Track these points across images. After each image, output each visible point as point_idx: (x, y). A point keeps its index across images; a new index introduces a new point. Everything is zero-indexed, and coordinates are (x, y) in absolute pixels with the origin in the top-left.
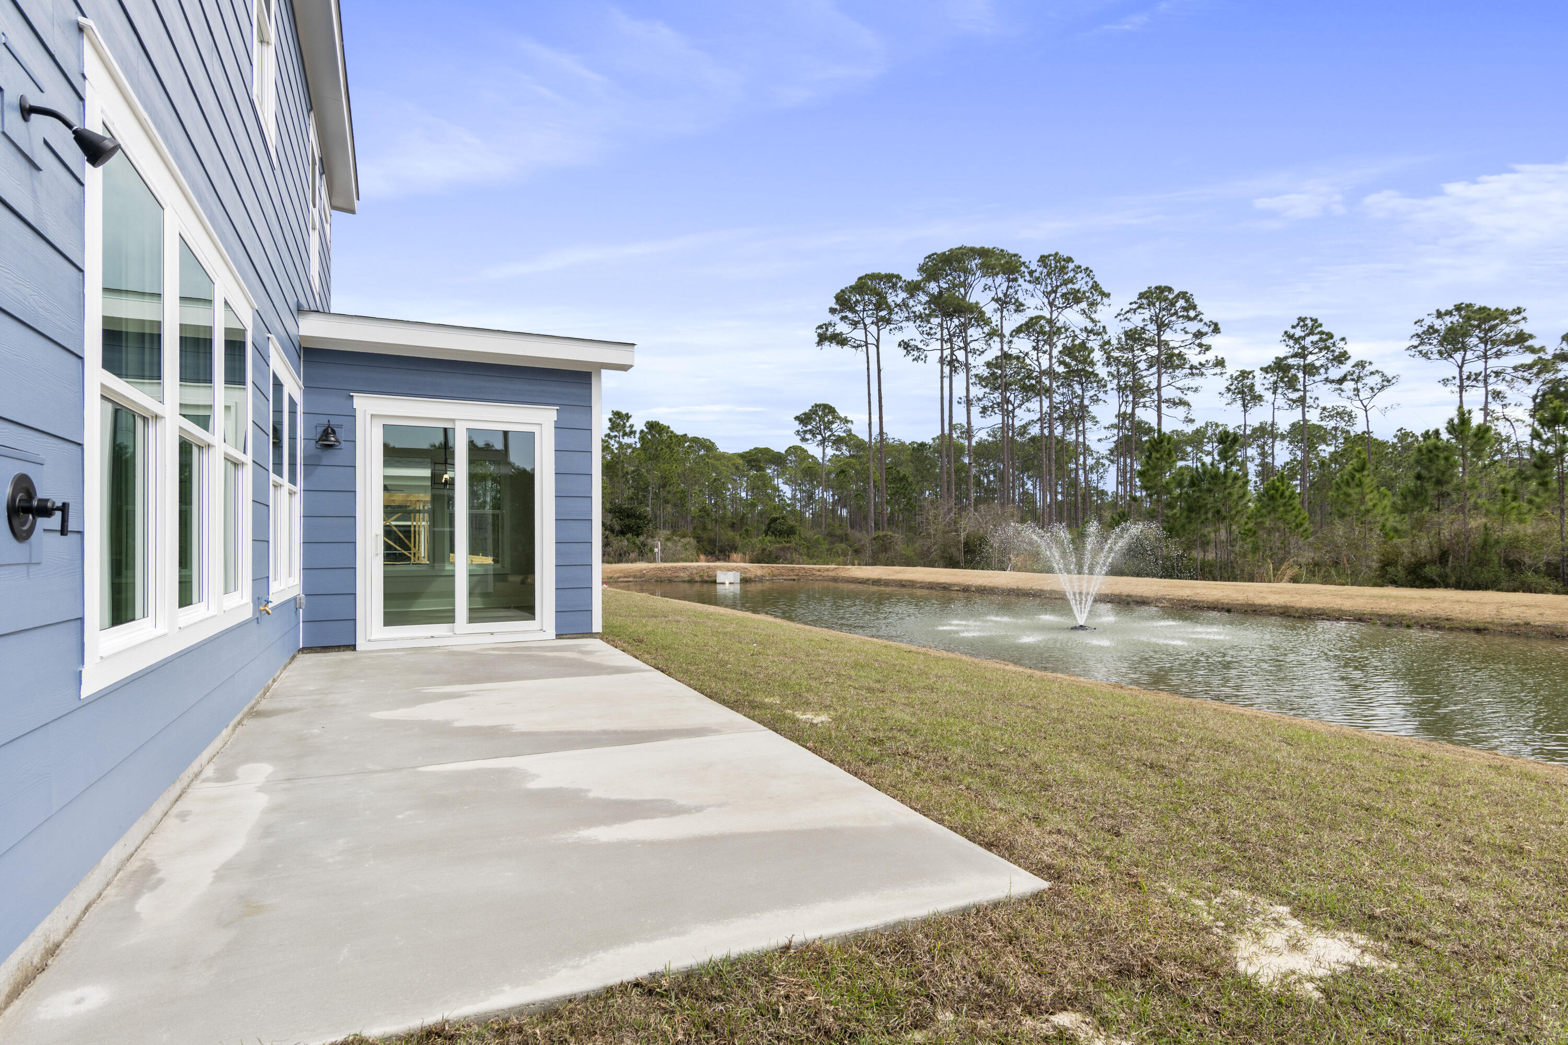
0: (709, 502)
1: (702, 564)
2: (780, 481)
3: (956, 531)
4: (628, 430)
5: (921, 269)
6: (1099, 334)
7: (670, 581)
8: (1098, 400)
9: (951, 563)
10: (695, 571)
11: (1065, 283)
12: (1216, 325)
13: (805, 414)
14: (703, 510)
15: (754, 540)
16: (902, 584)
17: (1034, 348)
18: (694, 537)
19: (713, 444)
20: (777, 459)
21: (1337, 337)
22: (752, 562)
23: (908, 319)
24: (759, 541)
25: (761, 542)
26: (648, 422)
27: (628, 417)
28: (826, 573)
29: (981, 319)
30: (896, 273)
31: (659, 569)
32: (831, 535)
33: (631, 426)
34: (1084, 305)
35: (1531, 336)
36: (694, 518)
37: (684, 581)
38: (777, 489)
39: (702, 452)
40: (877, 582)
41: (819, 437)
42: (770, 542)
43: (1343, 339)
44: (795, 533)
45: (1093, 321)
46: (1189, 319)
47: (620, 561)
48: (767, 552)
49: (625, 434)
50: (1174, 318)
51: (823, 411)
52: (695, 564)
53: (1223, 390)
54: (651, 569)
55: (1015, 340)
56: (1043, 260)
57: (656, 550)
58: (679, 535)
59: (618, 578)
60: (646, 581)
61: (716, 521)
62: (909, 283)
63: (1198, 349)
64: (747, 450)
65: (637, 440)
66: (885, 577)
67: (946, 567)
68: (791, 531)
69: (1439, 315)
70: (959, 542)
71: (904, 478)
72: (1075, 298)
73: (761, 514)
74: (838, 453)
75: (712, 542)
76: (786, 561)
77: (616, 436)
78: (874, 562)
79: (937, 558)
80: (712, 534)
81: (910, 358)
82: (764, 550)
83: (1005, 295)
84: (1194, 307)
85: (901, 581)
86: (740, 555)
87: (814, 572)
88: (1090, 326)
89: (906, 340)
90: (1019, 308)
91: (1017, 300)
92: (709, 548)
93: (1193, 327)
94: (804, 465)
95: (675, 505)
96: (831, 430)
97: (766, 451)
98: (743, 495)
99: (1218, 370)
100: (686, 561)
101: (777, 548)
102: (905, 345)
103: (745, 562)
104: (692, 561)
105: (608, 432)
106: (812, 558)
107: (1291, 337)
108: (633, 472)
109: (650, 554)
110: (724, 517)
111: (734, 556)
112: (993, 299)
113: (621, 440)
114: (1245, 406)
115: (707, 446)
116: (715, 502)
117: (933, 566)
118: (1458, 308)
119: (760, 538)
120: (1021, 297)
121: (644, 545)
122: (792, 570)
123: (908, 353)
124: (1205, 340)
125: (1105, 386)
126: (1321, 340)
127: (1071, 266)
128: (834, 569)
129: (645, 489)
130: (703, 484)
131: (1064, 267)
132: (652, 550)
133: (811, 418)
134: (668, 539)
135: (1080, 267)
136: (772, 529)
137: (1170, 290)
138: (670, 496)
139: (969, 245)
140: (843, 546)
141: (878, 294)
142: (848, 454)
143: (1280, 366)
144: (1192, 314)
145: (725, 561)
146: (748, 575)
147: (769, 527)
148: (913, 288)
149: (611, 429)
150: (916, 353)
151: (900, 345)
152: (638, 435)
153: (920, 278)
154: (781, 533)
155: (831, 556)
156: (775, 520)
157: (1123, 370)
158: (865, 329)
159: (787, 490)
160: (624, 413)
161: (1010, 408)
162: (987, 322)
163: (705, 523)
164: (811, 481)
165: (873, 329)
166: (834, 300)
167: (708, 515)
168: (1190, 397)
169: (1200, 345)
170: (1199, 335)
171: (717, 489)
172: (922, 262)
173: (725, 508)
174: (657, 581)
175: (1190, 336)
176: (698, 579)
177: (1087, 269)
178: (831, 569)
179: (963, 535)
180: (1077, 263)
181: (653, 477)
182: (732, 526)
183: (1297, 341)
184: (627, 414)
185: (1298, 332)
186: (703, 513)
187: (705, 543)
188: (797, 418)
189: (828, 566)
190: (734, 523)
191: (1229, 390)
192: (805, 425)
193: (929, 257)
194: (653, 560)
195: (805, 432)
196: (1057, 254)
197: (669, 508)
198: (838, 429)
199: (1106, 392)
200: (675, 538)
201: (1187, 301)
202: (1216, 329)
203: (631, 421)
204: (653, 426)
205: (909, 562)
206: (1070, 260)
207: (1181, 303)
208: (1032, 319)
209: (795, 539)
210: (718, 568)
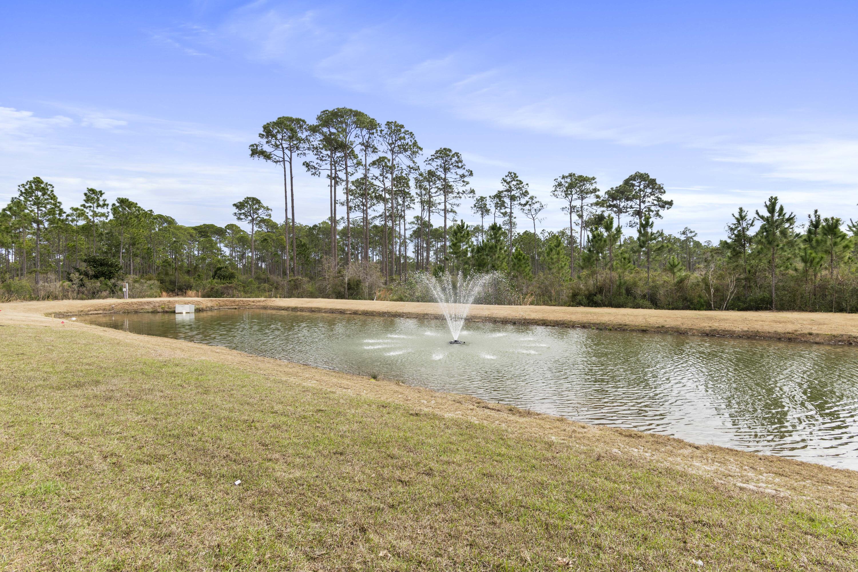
0: (170, 257)
1: (165, 299)
2: (222, 245)
3: (342, 276)
4: (101, 203)
5: (319, 118)
6: (416, 170)
7: (136, 312)
8: (410, 207)
9: (340, 296)
10: (157, 304)
11: (400, 139)
12: (471, 172)
13: (240, 203)
14: (165, 261)
15: (204, 282)
16: (312, 310)
17: (381, 175)
18: (158, 280)
19: (173, 220)
20: (220, 232)
21: (524, 183)
22: (203, 296)
23: (309, 149)
24: (208, 283)
25: (210, 283)
26: (119, 199)
27: (101, 193)
28: (258, 304)
29: (353, 155)
30: (303, 118)
31: (127, 303)
32: (258, 278)
33: (105, 200)
34: (409, 153)
35: (599, 190)
36: (158, 267)
37: (148, 312)
38: (219, 250)
39: (165, 225)
40: (295, 309)
41: (250, 218)
42: (216, 283)
43: (527, 184)
44: (235, 278)
45: (414, 162)
46: (458, 167)
47: (93, 298)
48: (215, 290)
49: (99, 206)
50: (451, 166)
51: (252, 201)
52: (158, 299)
53: (473, 206)
54: (119, 304)
55: (371, 168)
56: (388, 124)
57: (124, 290)
58: (146, 279)
59: (89, 311)
60: (115, 313)
61: (176, 269)
62: (311, 126)
63: (463, 183)
64: (199, 225)
65: (109, 210)
66: (299, 306)
67: (337, 298)
68: (232, 276)
69: (563, 177)
70: (345, 283)
71: (304, 245)
72: (404, 149)
73: (209, 265)
74: (259, 230)
75: (172, 283)
76: (229, 295)
77: (90, 207)
78: (290, 295)
79: (330, 293)
80: (173, 278)
81: (310, 173)
82: (212, 288)
83: (367, 142)
84: (461, 162)
85: (312, 308)
86: (195, 292)
87: (250, 303)
88: (412, 165)
89: (308, 162)
90: (375, 150)
91: (373, 146)
92: (170, 287)
93: (460, 172)
94: (238, 236)
95: (143, 258)
96: (257, 214)
97: (212, 226)
98: (196, 253)
99: (471, 195)
100: (150, 296)
101: (222, 287)
102: (307, 165)
103: (198, 297)
104: (156, 297)
105: (84, 203)
106: (247, 293)
107: (505, 181)
108: (107, 234)
109: (120, 293)
110: (182, 266)
111: (190, 292)
112: (360, 143)
113: (95, 209)
114: (482, 214)
115: (170, 221)
116: (175, 258)
117: (328, 298)
118: (570, 175)
119: (210, 280)
120: (376, 144)
121: (115, 285)
122: (234, 302)
123: (309, 170)
124: (466, 179)
125: (414, 200)
126: (517, 184)
127: (403, 130)
128: (264, 301)
129: (117, 246)
130: (166, 245)
131: (400, 130)
132: (121, 290)
133: (244, 206)
134: (135, 281)
135: (407, 131)
136: (218, 275)
137: (450, 151)
138: (138, 252)
139: (349, 107)
140: (266, 285)
141: (292, 130)
142: (266, 231)
143: (499, 196)
144: (460, 165)
145: (182, 295)
146: (201, 306)
147: (216, 273)
148: (314, 130)
149: (87, 201)
150: (314, 171)
151: (304, 164)
152: (110, 207)
153: (318, 124)
154: (224, 277)
155: (260, 292)
156: (220, 269)
157: (424, 192)
158: (283, 151)
159: (227, 251)
160: (98, 190)
161: (365, 208)
162: (356, 157)
163: (167, 270)
164: (244, 245)
165: (287, 152)
166: (263, 129)
167: (170, 265)
168: (455, 208)
169: (463, 181)
170: (463, 176)
171: (176, 248)
172: (319, 114)
173: (182, 261)
174: (124, 313)
175: (458, 176)
176: (160, 310)
177: (411, 133)
178: (261, 300)
179: (346, 279)
180: (406, 129)
181: (125, 238)
182: (188, 272)
183: (508, 183)
184: (100, 192)
185: (509, 180)
186: (165, 264)
187: (167, 284)
188: (235, 205)
189: (259, 299)
190: (189, 271)
191: (475, 206)
192: (240, 210)
193: (324, 111)
194: (122, 297)
195: (240, 214)
196: (395, 122)
197: (138, 260)
198: (262, 214)
199: (414, 203)
200: (142, 280)
201: (458, 157)
202: (471, 174)
203: (104, 197)
204: (123, 202)
205: (312, 295)
206: (402, 126)
207: (455, 159)
208: (380, 158)
209: (235, 282)
210: (176, 302)
